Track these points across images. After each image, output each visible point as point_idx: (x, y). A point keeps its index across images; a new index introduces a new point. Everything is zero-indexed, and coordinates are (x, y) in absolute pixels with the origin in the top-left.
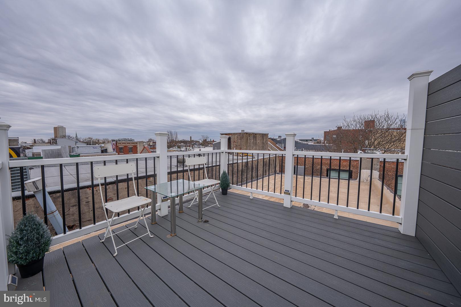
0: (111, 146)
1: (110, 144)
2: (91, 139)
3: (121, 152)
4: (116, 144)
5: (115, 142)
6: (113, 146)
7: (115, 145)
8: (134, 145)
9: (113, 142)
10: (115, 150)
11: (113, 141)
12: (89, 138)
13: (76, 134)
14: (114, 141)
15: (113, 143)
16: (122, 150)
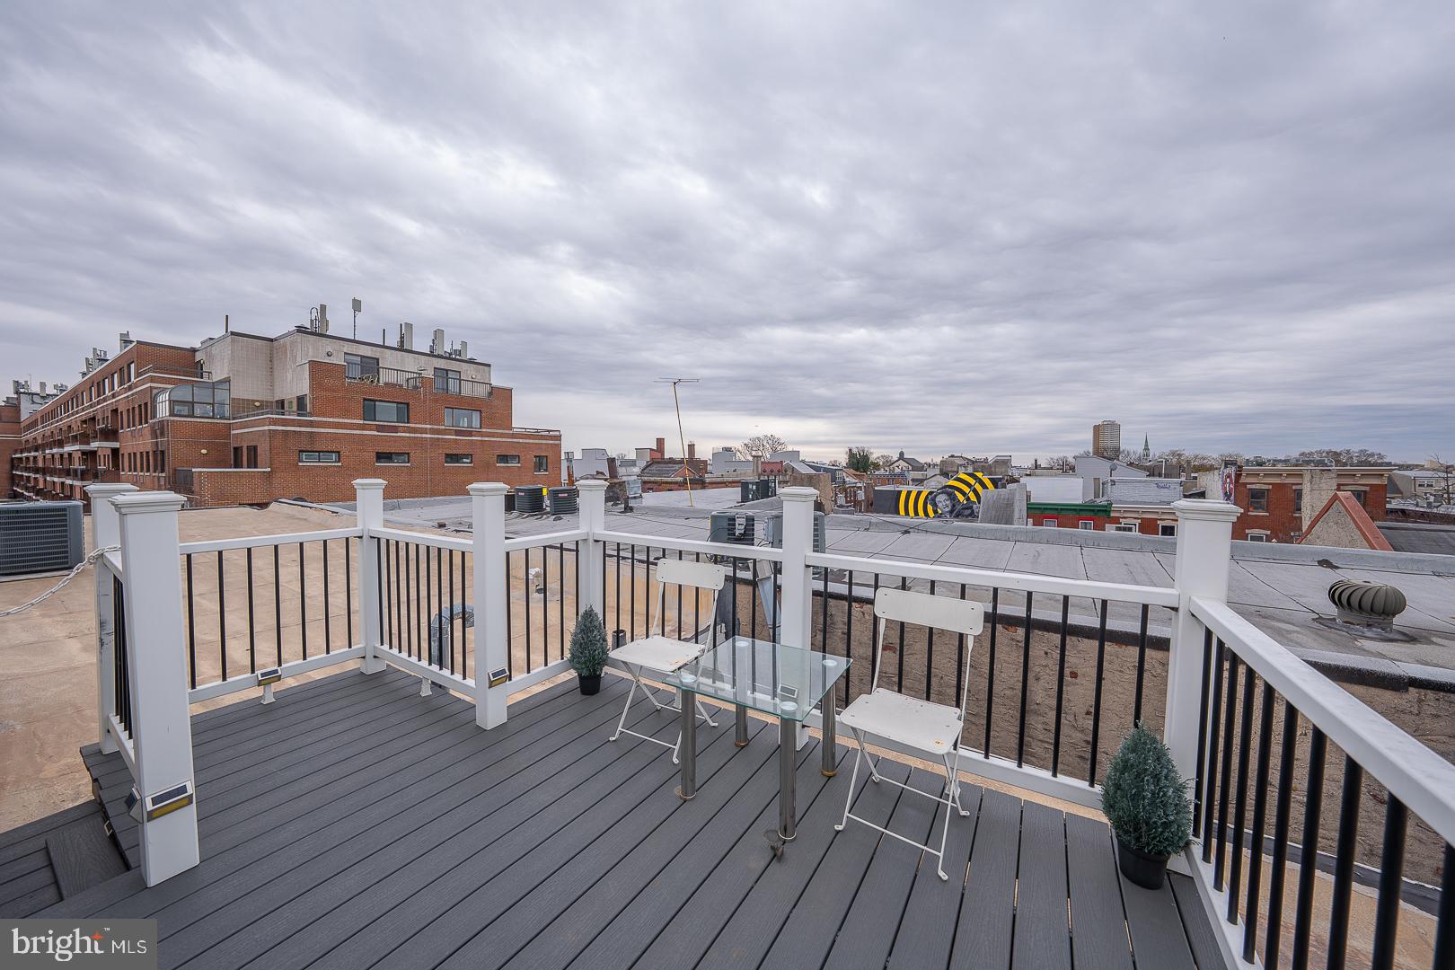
0: (1220, 483)
1: (1217, 477)
2: (1180, 455)
3: (1255, 508)
4: (1238, 476)
5: (1234, 468)
6: (1224, 483)
7: (1231, 480)
8: (1277, 480)
9: (1226, 467)
10: (1232, 498)
11: (1227, 464)
12: (1173, 454)
13: (1146, 441)
14: (1233, 463)
15: (1227, 471)
16: (1263, 501)
